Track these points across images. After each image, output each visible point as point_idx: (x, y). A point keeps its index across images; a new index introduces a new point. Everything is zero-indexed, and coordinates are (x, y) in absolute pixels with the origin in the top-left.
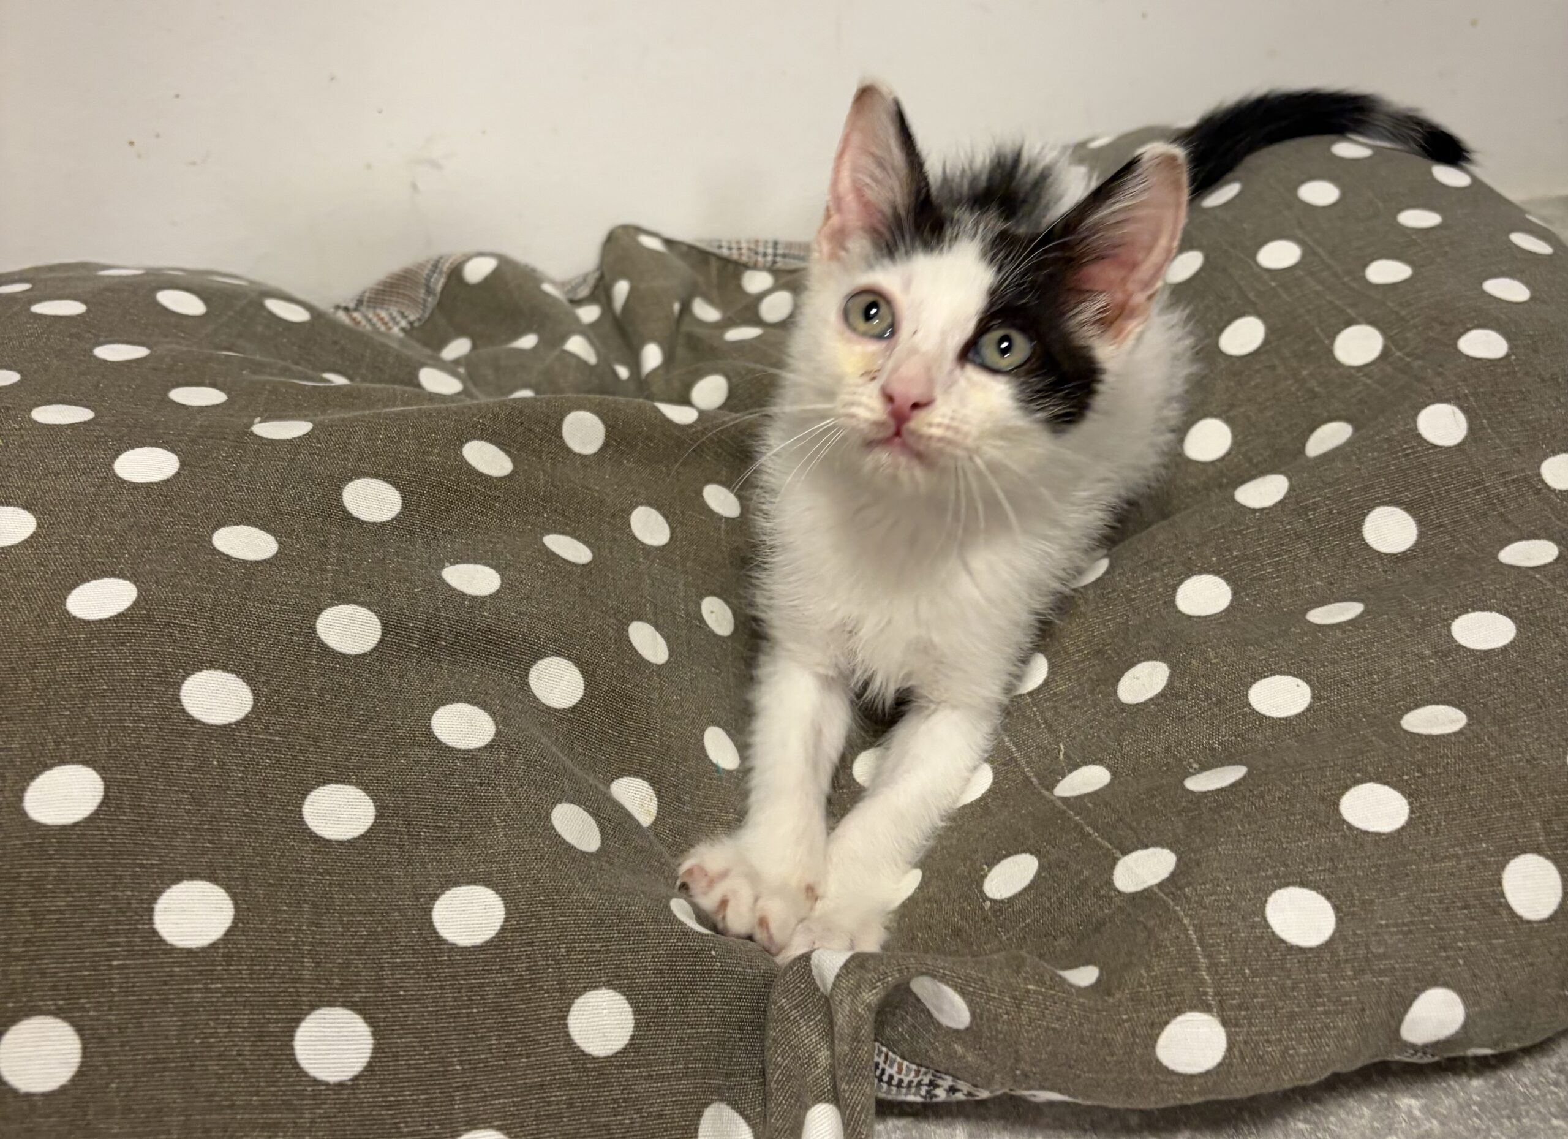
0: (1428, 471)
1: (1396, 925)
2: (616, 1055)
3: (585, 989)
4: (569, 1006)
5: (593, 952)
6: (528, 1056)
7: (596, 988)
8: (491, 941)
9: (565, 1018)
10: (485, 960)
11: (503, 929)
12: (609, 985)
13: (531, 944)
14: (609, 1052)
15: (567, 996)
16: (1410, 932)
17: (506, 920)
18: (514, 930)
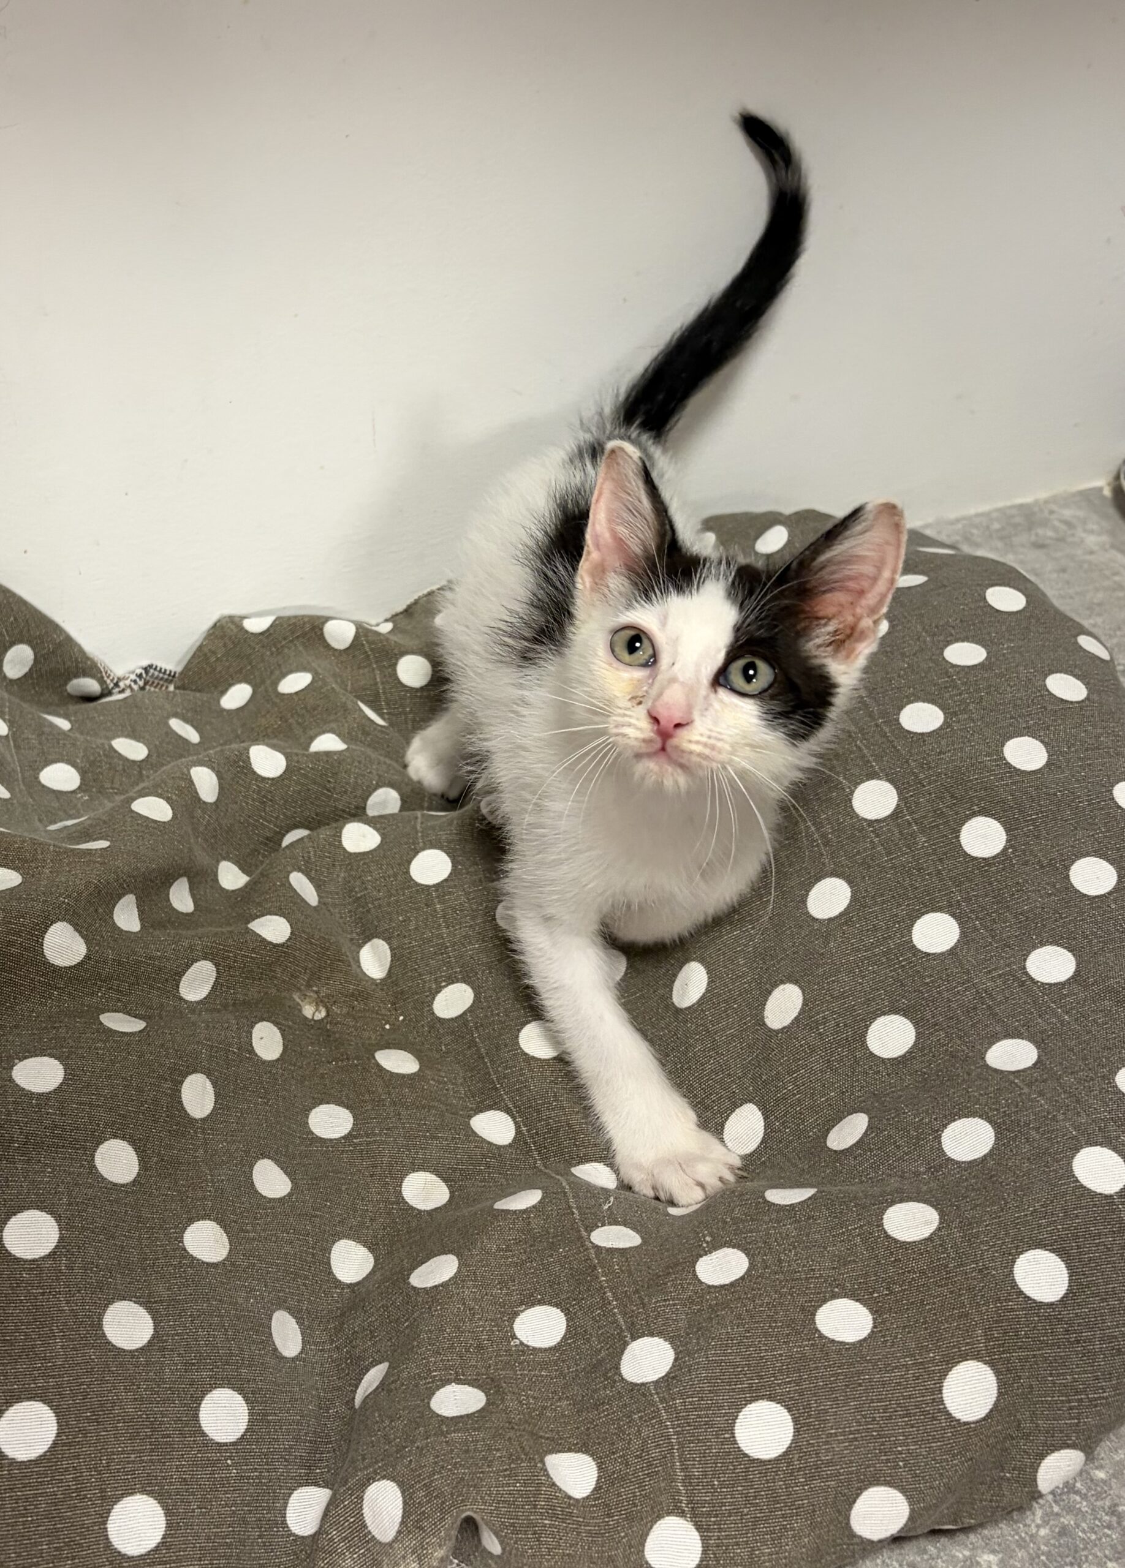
0: (922, 977)
1: (843, 1434)
2: (148, 1553)
3: (123, 1496)
4: (109, 1512)
5: (129, 1462)
6: (73, 1558)
7: (132, 1494)
8: (44, 1455)
9: (105, 1523)
10: (38, 1473)
11: (55, 1444)
12: (143, 1491)
13: (77, 1457)
14: (143, 1551)
15: (107, 1502)
16: (856, 1439)
17: (58, 1435)
18: (64, 1445)
